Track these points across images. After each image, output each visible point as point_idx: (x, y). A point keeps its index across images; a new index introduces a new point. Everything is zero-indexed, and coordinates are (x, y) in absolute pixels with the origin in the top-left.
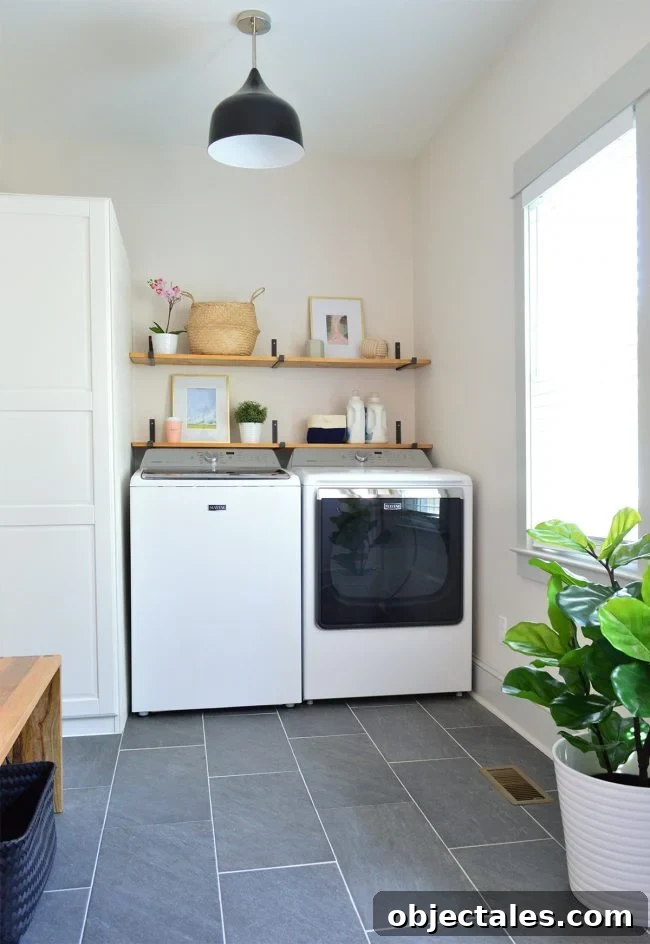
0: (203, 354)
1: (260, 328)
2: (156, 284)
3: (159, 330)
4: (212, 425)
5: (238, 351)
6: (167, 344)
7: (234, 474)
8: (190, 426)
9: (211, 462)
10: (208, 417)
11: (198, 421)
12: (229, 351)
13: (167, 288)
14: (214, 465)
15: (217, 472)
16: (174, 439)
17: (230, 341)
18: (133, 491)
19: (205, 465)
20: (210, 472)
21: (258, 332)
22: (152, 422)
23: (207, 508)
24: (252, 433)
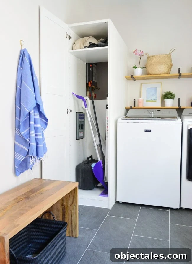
0: (151, 75)
1: (173, 64)
2: (135, 52)
3: (135, 67)
4: (155, 100)
5: (163, 72)
6: (138, 72)
7: (163, 118)
8: (147, 101)
9: (151, 114)
10: (153, 98)
11: (150, 99)
12: (160, 73)
13: (139, 52)
14: (153, 115)
15: (154, 117)
16: (141, 106)
17: (161, 69)
18: (118, 124)
19: (149, 115)
20: (151, 117)
21: (172, 65)
22: (134, 100)
23: (144, 131)
24: (169, 103)
